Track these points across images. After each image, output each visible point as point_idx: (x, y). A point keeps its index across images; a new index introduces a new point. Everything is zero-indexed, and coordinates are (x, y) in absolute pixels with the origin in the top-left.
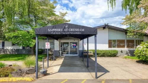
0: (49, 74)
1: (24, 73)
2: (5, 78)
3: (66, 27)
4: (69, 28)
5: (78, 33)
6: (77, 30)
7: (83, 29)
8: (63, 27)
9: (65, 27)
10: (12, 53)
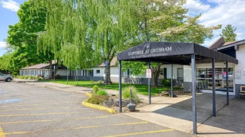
0: (138, 111)
1: (114, 105)
2: (96, 105)
3: (148, 47)
4: (150, 48)
5: (163, 55)
6: (162, 49)
7: (170, 48)
8: (144, 48)
9: (146, 48)
10: (136, 83)
